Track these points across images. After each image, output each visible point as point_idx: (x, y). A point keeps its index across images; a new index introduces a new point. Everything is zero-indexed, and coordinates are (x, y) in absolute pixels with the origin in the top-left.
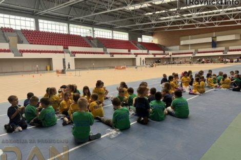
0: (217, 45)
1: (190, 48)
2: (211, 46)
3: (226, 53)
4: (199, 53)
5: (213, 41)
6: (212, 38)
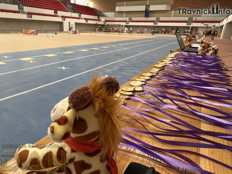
0: (150, 15)
1: (124, 16)
2: (144, 15)
3: (157, 24)
4: (132, 21)
5: (146, 9)
6: (146, 6)
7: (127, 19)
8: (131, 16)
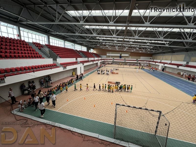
0: (122, 57)
1: (111, 57)
2: (119, 57)
4: (115, 60)
5: (120, 55)
6: (120, 54)
7: (112, 59)
8: (114, 57)
